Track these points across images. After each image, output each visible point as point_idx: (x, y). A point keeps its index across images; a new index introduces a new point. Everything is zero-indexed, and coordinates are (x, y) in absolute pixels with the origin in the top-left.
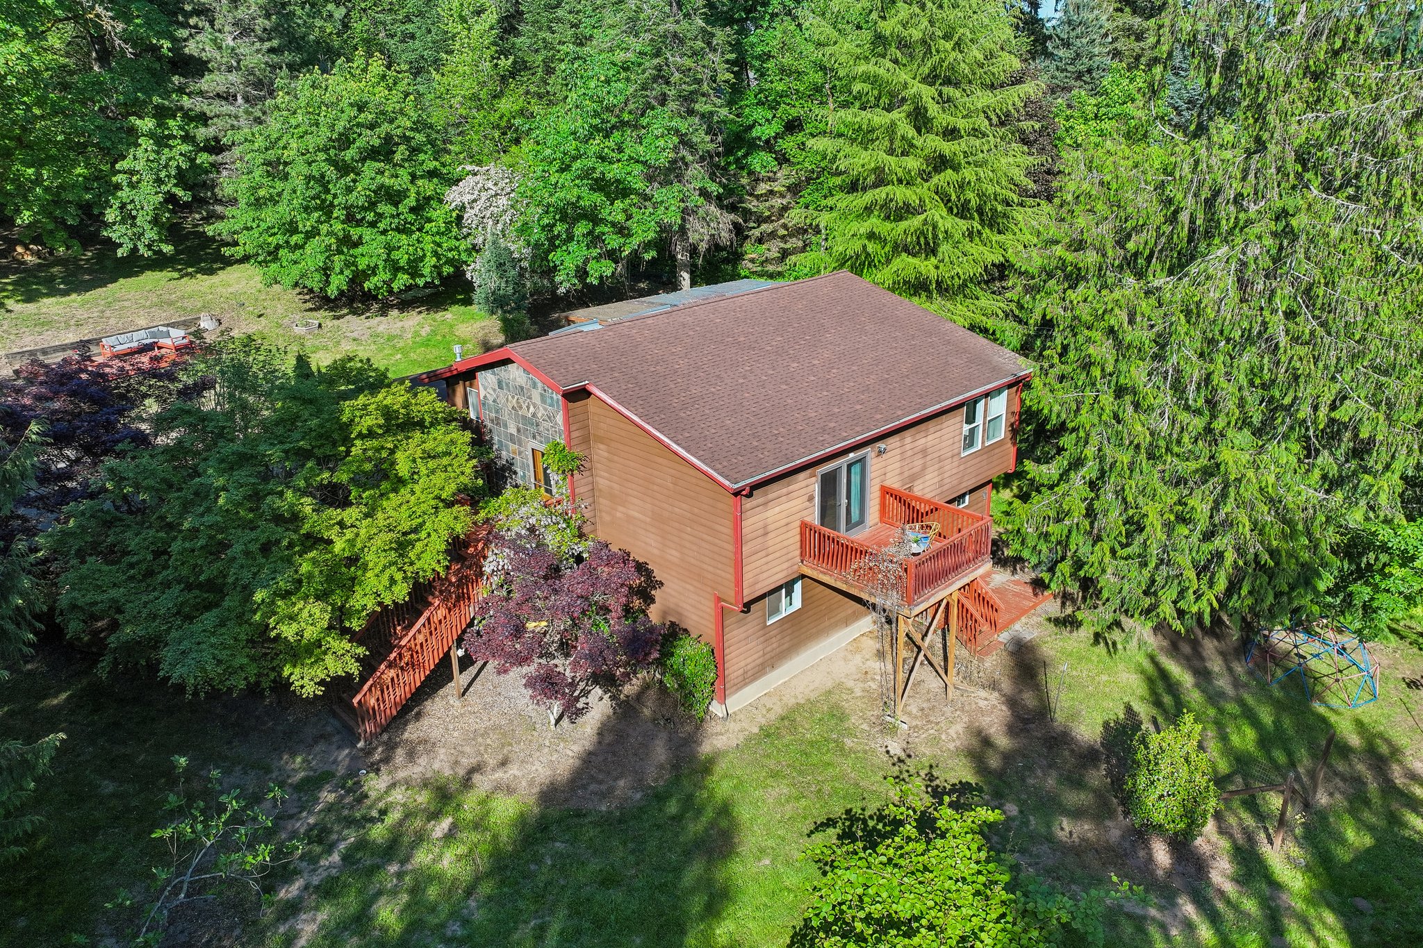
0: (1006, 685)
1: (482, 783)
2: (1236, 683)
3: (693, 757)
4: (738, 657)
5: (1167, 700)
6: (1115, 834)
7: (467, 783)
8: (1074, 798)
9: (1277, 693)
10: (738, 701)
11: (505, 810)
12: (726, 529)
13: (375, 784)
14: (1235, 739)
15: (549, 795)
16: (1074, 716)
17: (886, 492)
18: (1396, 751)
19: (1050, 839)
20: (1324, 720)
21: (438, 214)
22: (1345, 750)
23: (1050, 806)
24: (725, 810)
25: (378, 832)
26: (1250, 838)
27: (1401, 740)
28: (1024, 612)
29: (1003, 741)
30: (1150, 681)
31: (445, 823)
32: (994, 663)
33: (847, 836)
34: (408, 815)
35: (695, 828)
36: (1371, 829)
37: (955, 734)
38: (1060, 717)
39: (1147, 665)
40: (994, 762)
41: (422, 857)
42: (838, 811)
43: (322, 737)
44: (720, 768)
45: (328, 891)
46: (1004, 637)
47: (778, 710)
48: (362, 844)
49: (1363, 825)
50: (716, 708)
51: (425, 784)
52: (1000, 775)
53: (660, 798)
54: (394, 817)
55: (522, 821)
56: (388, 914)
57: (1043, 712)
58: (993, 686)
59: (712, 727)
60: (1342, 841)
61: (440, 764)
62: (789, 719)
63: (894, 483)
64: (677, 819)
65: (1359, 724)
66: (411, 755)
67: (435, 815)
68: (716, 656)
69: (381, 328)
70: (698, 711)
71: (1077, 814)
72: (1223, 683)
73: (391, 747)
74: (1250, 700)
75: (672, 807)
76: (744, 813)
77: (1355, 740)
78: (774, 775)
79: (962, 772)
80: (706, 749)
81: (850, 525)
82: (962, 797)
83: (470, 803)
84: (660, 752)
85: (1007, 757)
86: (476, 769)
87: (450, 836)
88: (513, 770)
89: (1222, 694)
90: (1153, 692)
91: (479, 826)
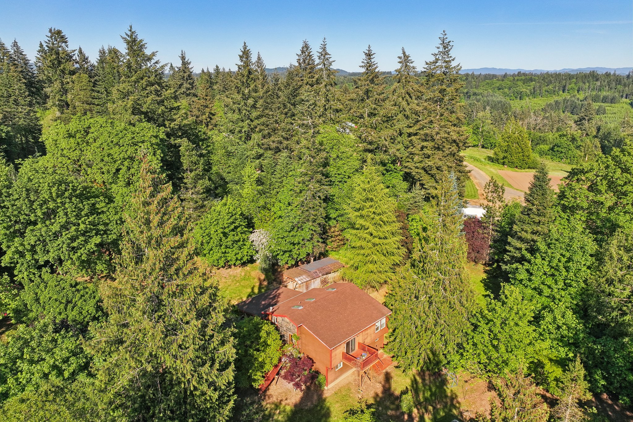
0: (383, 383)
1: (283, 403)
2: (430, 382)
3: (322, 398)
4: (330, 379)
5: (415, 386)
6: (398, 413)
7: (280, 403)
8: (392, 406)
9: (438, 384)
10: (330, 386)
11: (288, 408)
12: (329, 356)
13: (264, 403)
14: (426, 395)
15: (296, 406)
16: (395, 390)
17: (359, 343)
18: (456, 396)
19: (386, 414)
20: (445, 390)
22: (446, 396)
23: (387, 408)
24: (328, 409)
25: (267, 412)
26: (423, 414)
27: (458, 394)
28: (389, 365)
29: (380, 395)
30: (412, 381)
31: (278, 411)
32: (381, 378)
33: (350, 413)
34: (271, 409)
35: (323, 412)
36: (445, 412)
37: (372, 394)
38: (392, 389)
39: (413, 378)
40: (378, 399)
41: (275, 417)
42: (349, 409)
43: (251, 394)
44: (327, 400)
46: (384, 371)
47: (338, 388)
48: (264, 415)
49: (444, 411)
50: (326, 388)
51: (273, 403)
52: (379, 402)
53: (317, 406)
54: (269, 410)
55: (291, 411)
57: (390, 388)
58: (380, 383)
59: (325, 392)
60: (439, 414)
61: (274, 399)
62: (340, 390)
63: (361, 342)
64: (320, 410)
65: (452, 391)
66: (269, 398)
67: (276, 409)
68: (326, 378)
69: (231, 273)
70: (322, 389)
71: (392, 410)
72: (427, 382)
73: (265, 396)
74: (432, 386)
75: (319, 408)
76: (332, 409)
77: (449, 394)
78: (337, 402)
79: (371, 401)
80: (324, 396)
81: (352, 350)
82: (369, 407)
83: (282, 407)
84: (315, 397)
85: (381, 398)
86: (281, 401)
87: (279, 413)
88: (288, 401)
89: (426, 384)
90: (412, 384)
91: (284, 411)
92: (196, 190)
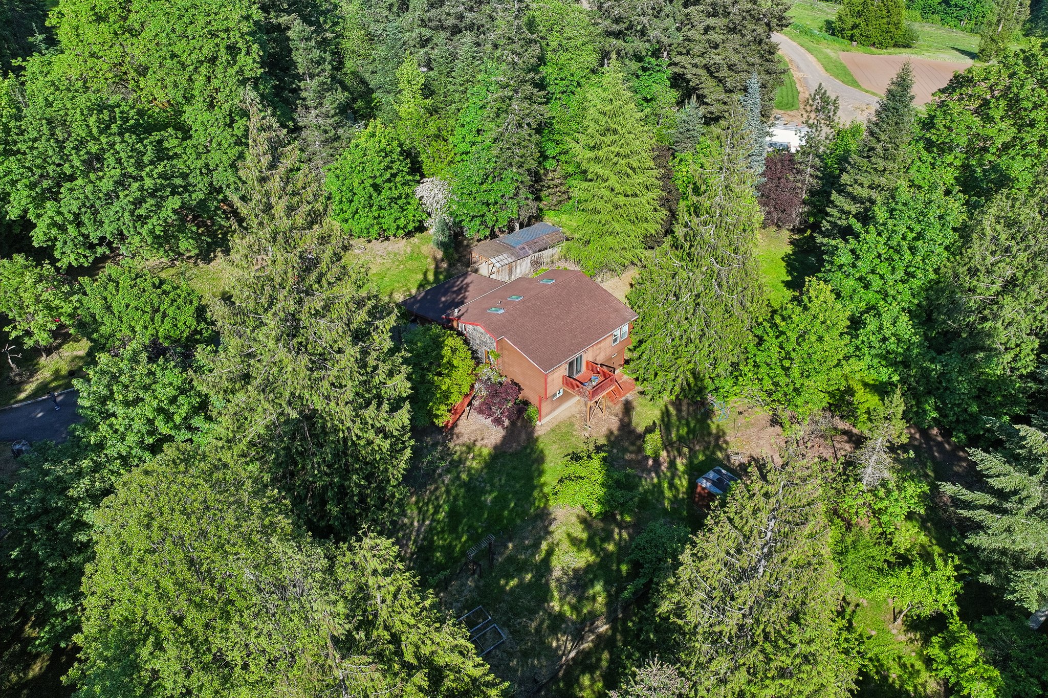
0: (620, 416)
1: (478, 444)
2: (688, 414)
3: (532, 437)
4: (544, 410)
5: (666, 419)
6: (640, 457)
7: (474, 444)
8: (632, 448)
9: (699, 417)
10: (544, 421)
11: (485, 452)
12: (543, 380)
13: (451, 445)
14: (681, 432)
15: (496, 448)
16: (638, 425)
17: (587, 362)
18: (724, 433)
19: (623, 458)
20: (709, 425)
21: (414, 202)
22: (710, 434)
23: (625, 450)
24: (542, 452)
25: (455, 457)
26: (675, 458)
27: (727, 431)
28: (630, 390)
29: (616, 432)
30: (663, 413)
31: (472, 455)
32: (618, 408)
33: (572, 458)
34: (462, 453)
35: (534, 456)
36: (706, 455)
37: (604, 430)
38: (634, 424)
39: (664, 408)
40: (612, 438)
41: (468, 463)
42: (570, 451)
43: (432, 432)
44: (540, 440)
45: (448, 471)
46: (623, 399)
47: (556, 423)
48: (453, 460)
49: (704, 454)
50: (538, 423)
51: (464, 445)
52: (614, 442)
53: (525, 448)
54: (458, 454)
55: (490, 454)
56: (464, 476)
57: (630, 423)
58: (616, 415)
59: (537, 428)
60: (697, 458)
61: (465, 439)
62: (558, 426)
63: (591, 359)
64: (530, 453)
65: (718, 426)
66: (458, 437)
67: (469, 453)
68: (539, 411)
69: (390, 248)
70: (533, 424)
71: (631, 453)
72: (684, 414)
73: (452, 435)
74: (690, 419)
75: (528, 451)
76: (546, 452)
77: (714, 431)
78: (555, 442)
79: (602, 441)
80: (536, 435)
81: (577, 372)
82: (598, 449)
83: (476, 449)
84: (523, 436)
85: (616, 437)
86: (475, 441)
87: (473, 458)
88: (486, 441)
89: (683, 417)
90: (663, 417)
91: (480, 455)
92: (324, 110)
